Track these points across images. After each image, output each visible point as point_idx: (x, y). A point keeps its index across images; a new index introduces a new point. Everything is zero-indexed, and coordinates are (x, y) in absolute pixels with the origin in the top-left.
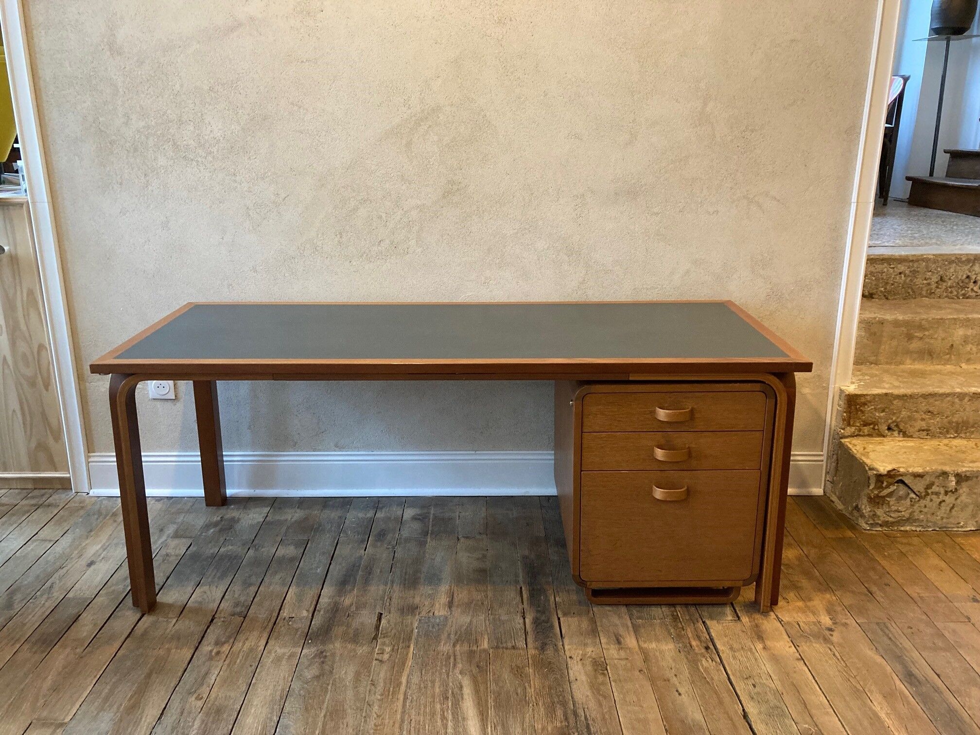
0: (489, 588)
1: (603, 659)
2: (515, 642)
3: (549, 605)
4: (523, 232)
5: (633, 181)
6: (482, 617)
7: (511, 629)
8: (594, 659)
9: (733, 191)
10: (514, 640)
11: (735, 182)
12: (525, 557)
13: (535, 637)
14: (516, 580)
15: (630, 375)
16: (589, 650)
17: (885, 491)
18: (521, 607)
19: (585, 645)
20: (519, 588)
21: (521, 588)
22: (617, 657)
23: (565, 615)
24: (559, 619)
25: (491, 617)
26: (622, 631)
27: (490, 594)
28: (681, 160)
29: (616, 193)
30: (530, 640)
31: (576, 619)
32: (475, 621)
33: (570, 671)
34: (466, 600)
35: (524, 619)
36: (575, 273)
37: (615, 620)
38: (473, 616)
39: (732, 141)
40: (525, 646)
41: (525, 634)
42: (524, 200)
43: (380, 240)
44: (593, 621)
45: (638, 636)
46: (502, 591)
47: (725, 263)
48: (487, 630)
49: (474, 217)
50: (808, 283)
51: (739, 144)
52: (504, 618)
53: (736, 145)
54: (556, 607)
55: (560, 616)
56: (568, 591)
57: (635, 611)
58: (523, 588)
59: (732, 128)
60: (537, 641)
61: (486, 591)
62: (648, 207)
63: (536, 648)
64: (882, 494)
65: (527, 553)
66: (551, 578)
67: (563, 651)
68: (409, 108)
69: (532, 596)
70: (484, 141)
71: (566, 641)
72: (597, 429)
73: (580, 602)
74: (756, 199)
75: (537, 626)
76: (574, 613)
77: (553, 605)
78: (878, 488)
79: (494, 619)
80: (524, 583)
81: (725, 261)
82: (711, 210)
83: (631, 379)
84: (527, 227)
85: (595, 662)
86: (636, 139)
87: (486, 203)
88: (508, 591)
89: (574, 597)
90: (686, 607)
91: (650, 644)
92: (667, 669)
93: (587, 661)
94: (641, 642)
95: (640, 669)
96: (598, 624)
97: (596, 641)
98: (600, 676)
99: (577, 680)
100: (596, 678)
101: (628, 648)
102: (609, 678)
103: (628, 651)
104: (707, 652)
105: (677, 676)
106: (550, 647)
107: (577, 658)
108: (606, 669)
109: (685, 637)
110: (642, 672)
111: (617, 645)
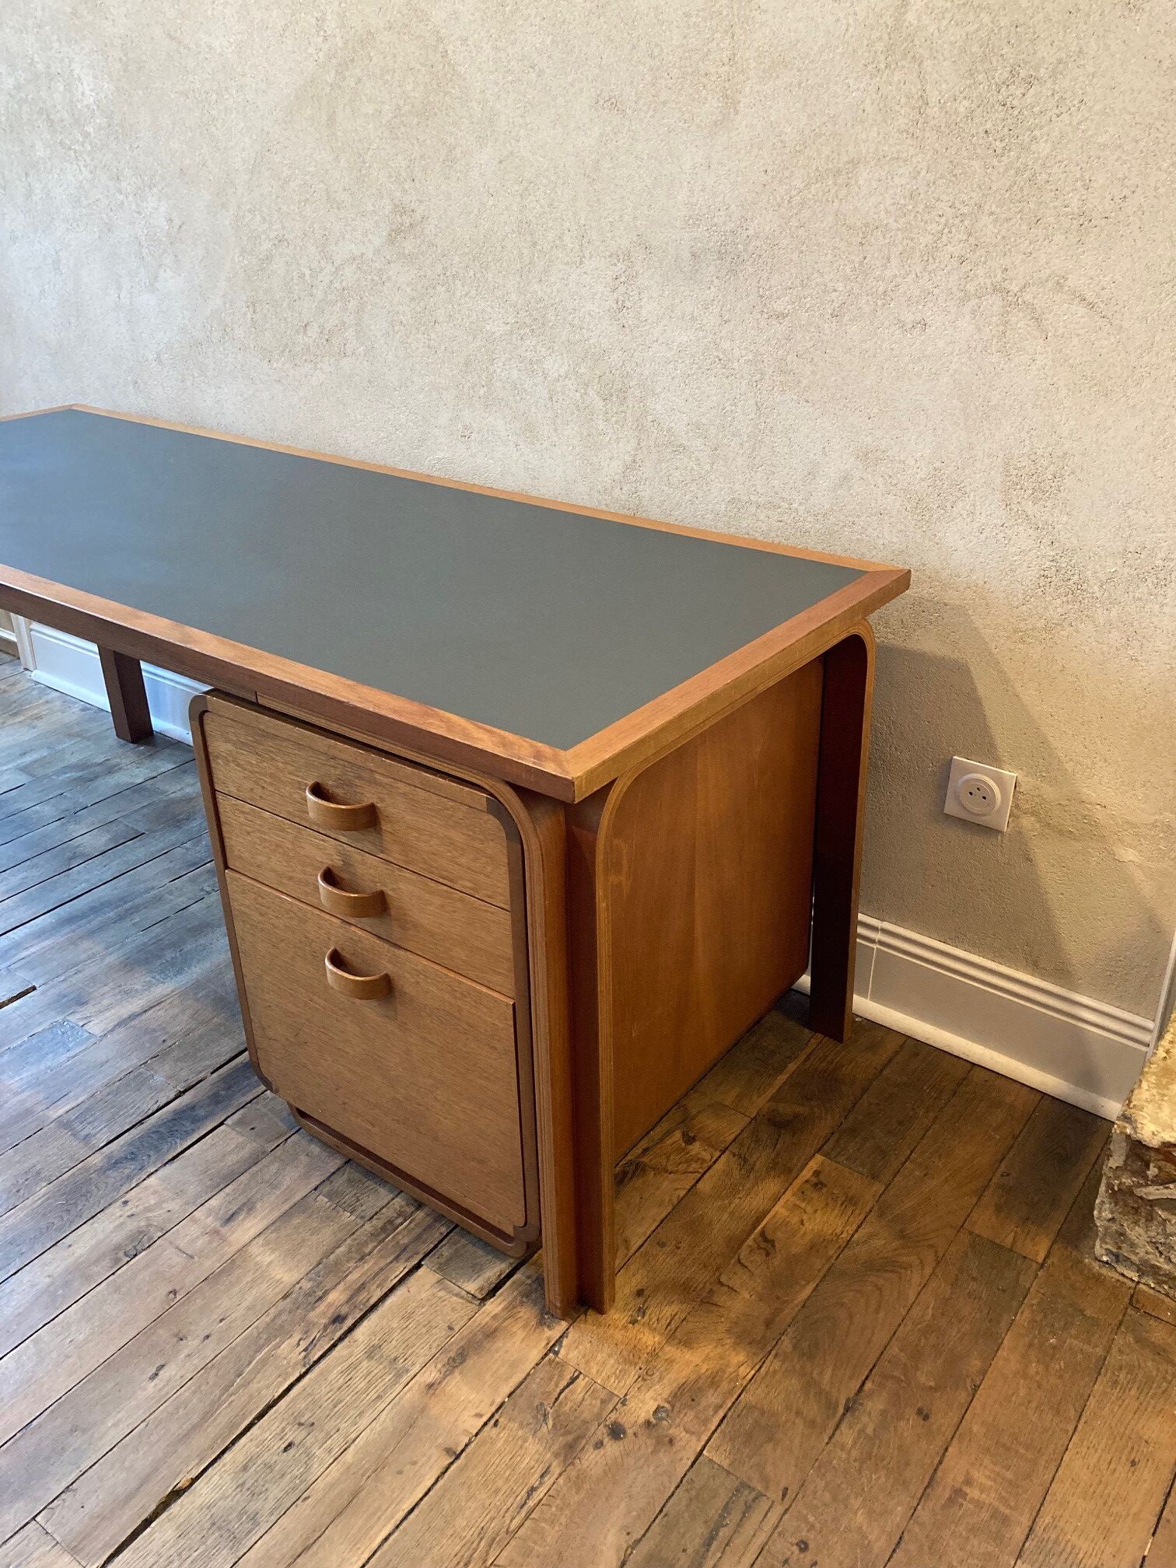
0: (216, 1020)
1: (160, 1234)
2: (102, 1130)
4: (522, 332)
5: (731, 226)
7: (132, 1105)
8: (149, 1225)
9: (966, 267)
10: (106, 1126)
11: (972, 240)
13: (140, 1138)
16: (173, 1205)
17: (1151, 1189)
18: (203, 1075)
19: (180, 1193)
22: (182, 1246)
23: (240, 1123)
24: (219, 1126)
25: (139, 1071)
26: (264, 1205)
27: (200, 1031)
28: (839, 171)
29: (693, 255)
30: (124, 1139)
31: (241, 1139)
33: (86, 1227)
34: (154, 1024)
35: (177, 1097)
36: (618, 440)
37: (289, 1177)
39: (970, 115)
40: (104, 1144)
41: (135, 1125)
42: (521, 255)
43: (305, 322)
44: (256, 1159)
45: (273, 1229)
47: (935, 469)
49: (439, 288)
50: (1159, 562)
51: (989, 126)
53: (981, 130)
54: (246, 1104)
55: (228, 1121)
57: (345, 1178)
59: (971, 73)
60: (132, 1145)
61: (203, 1023)
62: (762, 297)
63: (112, 1159)
64: (1141, 1192)
67: (135, 1186)
68: (325, 39)
70: (447, 115)
71: (168, 1170)
74: (1028, 297)
75: (174, 1119)
76: (253, 1129)
78: (1134, 1173)
79: (139, 1075)
81: (938, 464)
82: (909, 318)
84: (528, 320)
85: (142, 1233)
86: (737, 113)
87: (457, 259)
90: (435, 1220)
91: (268, 1253)
92: (216, 1316)
93: (132, 1226)
94: (260, 1240)
95: (177, 1288)
96: (254, 1169)
97: (201, 1197)
98: (106, 1262)
99: (70, 1246)
100: (97, 1261)
101: (224, 1239)
102: (113, 1274)
103: (215, 1244)
104: (326, 1327)
105: (206, 1341)
106: (129, 1168)
107: (129, 1209)
108: (136, 1255)
109: (340, 1274)
110: (172, 1296)
111: (217, 1224)
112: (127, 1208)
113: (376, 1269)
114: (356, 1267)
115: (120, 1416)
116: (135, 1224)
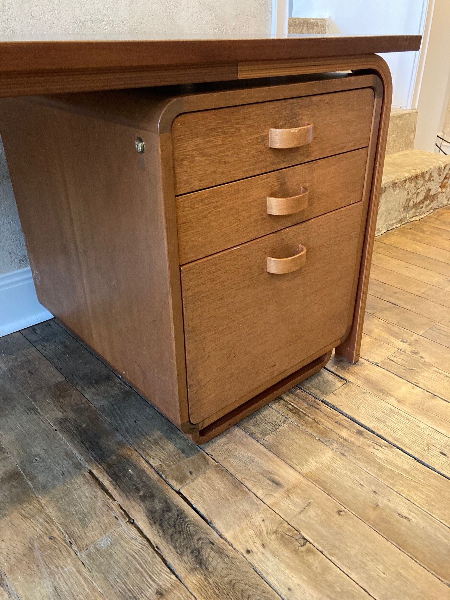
0: (43, 501)
1: (286, 524)
2: (154, 581)
3: (150, 479)
6: (70, 568)
7: (130, 558)
8: (276, 532)
10: (151, 578)
12: (61, 422)
13: (175, 548)
14: (74, 464)
15: (240, 68)
16: (257, 519)
18: (114, 505)
19: (246, 515)
20: (87, 474)
21: (91, 472)
22: (298, 510)
23: (182, 480)
24: (179, 493)
25: (83, 555)
26: (267, 466)
27: (52, 511)
30: (172, 559)
31: (200, 479)
32: (62, 583)
33: (271, 580)
34: (20, 549)
35: (133, 523)
37: (244, 453)
38: (52, 574)
40: (174, 577)
41: (157, 552)
44: (223, 471)
45: (288, 461)
46: (66, 495)
48: (94, 589)
52: (104, 542)
54: (161, 477)
55: (177, 488)
56: (156, 443)
57: (250, 425)
58: (94, 472)
60: (182, 554)
61: (41, 511)
63: (193, 569)
65: (58, 414)
66: (118, 435)
67: (230, 548)
69: (116, 478)
71: (219, 525)
72: (196, 185)
73: (183, 451)
75: (161, 525)
76: (191, 473)
77: (155, 477)
79: (89, 556)
80: (89, 461)
83: (241, 76)
85: (282, 536)
88: (75, 489)
89: (171, 447)
90: (292, 393)
91: (309, 464)
92: (359, 489)
93: (273, 543)
94: (297, 468)
95: (336, 510)
96: (232, 471)
97: (253, 500)
98: (310, 559)
99: (290, 589)
100: (309, 566)
101: (295, 486)
102: (321, 552)
103: (299, 491)
104: (365, 438)
105: (378, 492)
106: (208, 553)
107: (256, 547)
108: (305, 539)
109: (328, 431)
110: (342, 513)
111: (281, 490)
112: (254, 549)
113: (325, 417)
114: (323, 424)
115: (439, 536)
116: (272, 542)
